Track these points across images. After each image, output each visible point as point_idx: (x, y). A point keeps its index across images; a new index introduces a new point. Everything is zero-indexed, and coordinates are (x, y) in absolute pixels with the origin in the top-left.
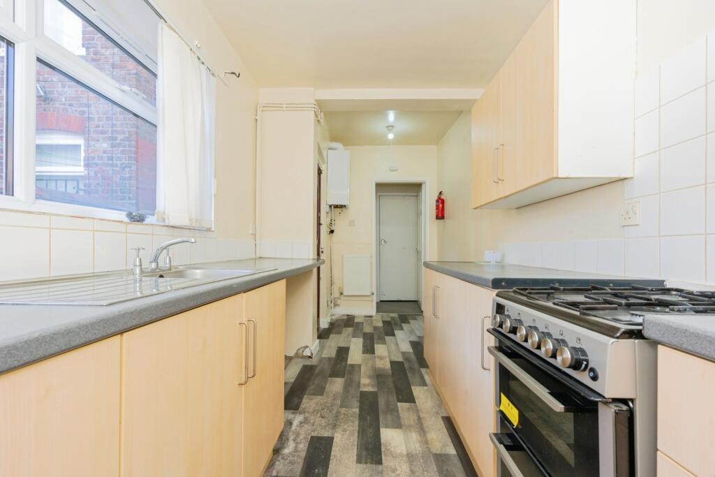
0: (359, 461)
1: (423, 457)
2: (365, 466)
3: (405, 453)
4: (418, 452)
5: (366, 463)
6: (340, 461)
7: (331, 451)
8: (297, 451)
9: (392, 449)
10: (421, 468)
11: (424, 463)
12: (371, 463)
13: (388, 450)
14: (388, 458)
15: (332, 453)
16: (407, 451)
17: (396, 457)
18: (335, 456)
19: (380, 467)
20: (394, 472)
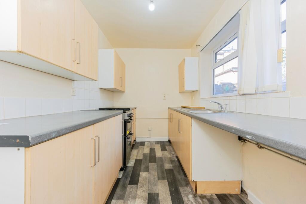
0: (158, 194)
1: (129, 197)
2: (155, 192)
3: (137, 199)
4: (130, 200)
5: (155, 193)
6: (166, 193)
7: (171, 198)
8: (186, 196)
9: (142, 201)
10: (132, 192)
11: (130, 195)
12: (152, 193)
13: (144, 200)
14: (145, 196)
15: (170, 196)
16: (135, 201)
17: (142, 196)
18: (168, 195)
19: (149, 192)
20: (144, 190)
